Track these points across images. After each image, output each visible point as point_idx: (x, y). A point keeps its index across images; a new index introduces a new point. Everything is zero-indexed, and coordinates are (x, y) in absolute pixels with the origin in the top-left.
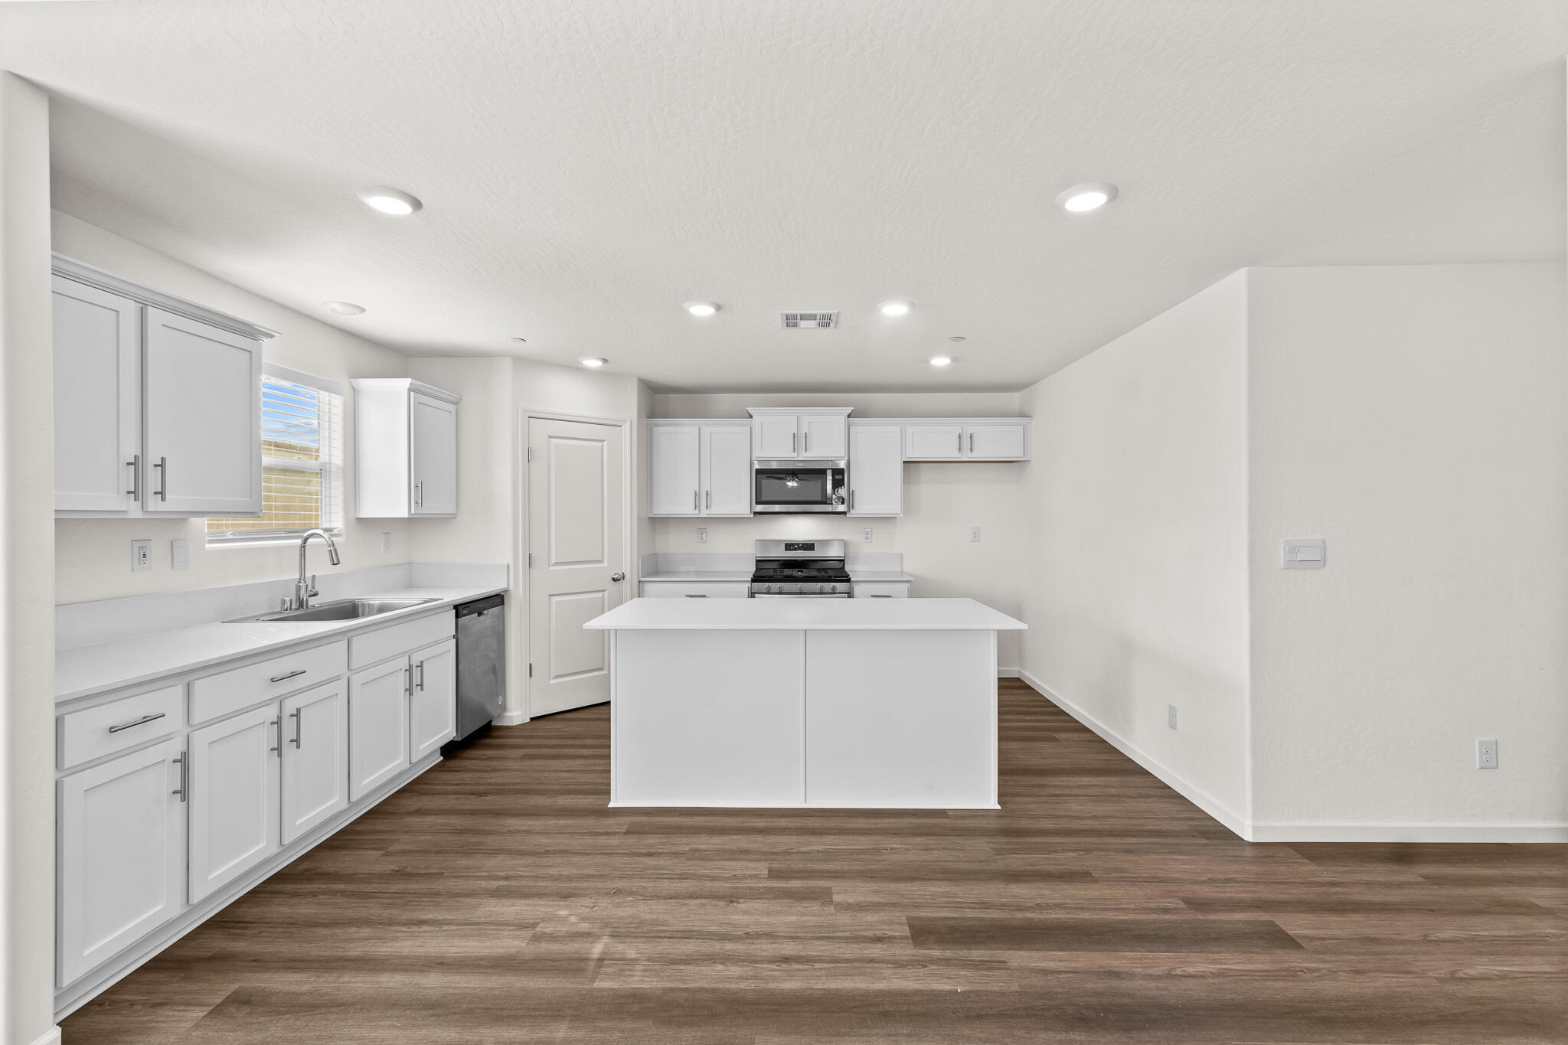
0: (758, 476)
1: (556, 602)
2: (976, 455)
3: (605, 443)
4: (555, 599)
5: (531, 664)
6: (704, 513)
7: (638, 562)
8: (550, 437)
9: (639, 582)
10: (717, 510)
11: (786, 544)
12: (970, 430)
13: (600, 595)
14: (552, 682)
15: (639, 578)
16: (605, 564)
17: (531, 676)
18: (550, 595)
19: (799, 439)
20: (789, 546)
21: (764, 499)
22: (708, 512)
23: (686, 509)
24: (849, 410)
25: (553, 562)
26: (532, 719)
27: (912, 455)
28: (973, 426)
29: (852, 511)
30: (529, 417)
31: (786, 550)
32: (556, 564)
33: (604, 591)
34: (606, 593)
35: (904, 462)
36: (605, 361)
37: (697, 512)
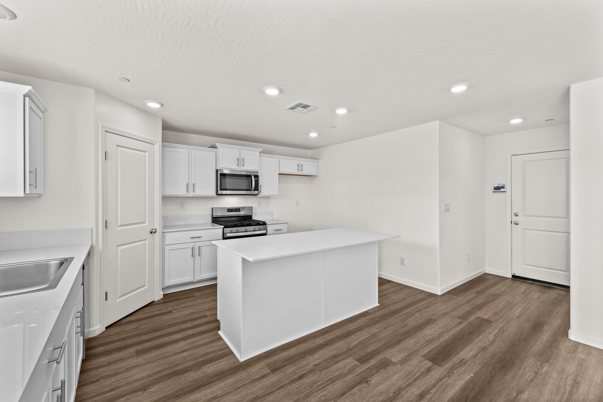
0: (221, 177)
1: (121, 249)
2: (303, 173)
3: (147, 153)
4: (120, 248)
5: (106, 293)
6: (191, 194)
7: (162, 221)
8: (117, 146)
9: (163, 233)
10: (199, 192)
11: (228, 209)
12: (301, 163)
13: (143, 242)
14: (118, 300)
15: (162, 231)
16: (147, 224)
17: (106, 299)
18: (117, 246)
19: (240, 161)
20: (229, 210)
21: (223, 188)
22: (193, 194)
23: (182, 192)
24: (261, 150)
25: (119, 224)
26: (107, 328)
27: (283, 171)
28: (302, 161)
29: (260, 194)
30: (106, 131)
31: (228, 212)
32: (121, 226)
33: (146, 240)
34: (147, 241)
35: (279, 174)
36: (162, 105)
37: (187, 194)
